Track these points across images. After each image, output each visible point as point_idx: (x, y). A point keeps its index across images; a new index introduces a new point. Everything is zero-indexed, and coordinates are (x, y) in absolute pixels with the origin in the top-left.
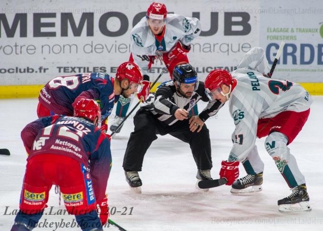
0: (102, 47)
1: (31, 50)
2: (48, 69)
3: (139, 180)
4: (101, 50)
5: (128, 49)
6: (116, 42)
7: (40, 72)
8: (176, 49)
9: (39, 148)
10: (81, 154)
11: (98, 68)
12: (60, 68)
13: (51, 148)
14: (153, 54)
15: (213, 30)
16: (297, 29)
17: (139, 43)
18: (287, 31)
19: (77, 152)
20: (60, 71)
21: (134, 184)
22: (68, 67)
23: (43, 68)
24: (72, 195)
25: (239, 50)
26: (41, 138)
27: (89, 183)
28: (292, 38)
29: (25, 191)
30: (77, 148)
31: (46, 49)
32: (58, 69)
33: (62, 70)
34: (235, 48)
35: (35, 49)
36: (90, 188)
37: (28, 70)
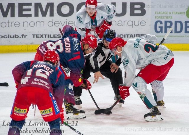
0: (58, 23)
1: (17, 24)
2: (27, 36)
3: (80, 101)
4: (58, 25)
5: (74, 24)
6: (67, 20)
7: (23, 37)
8: (104, 24)
9: (24, 83)
10: (49, 87)
11: (56, 35)
12: (34, 35)
13: (32, 83)
14: (89, 28)
15: (124, 13)
16: (173, 12)
17: (81, 21)
18: (167, 13)
19: (47, 85)
20: (34, 37)
21: (77, 103)
22: (39, 35)
23: (24, 35)
24: (46, 110)
25: (139, 25)
26: (25, 77)
27: (55, 102)
28: (169, 17)
29: (15, 107)
30: (47, 83)
31: (26, 24)
32: (33, 36)
33: (35, 36)
34: (137, 23)
35: (20, 24)
36: (55, 105)
37: (15, 36)
